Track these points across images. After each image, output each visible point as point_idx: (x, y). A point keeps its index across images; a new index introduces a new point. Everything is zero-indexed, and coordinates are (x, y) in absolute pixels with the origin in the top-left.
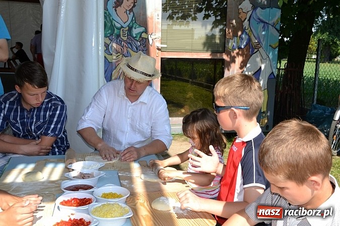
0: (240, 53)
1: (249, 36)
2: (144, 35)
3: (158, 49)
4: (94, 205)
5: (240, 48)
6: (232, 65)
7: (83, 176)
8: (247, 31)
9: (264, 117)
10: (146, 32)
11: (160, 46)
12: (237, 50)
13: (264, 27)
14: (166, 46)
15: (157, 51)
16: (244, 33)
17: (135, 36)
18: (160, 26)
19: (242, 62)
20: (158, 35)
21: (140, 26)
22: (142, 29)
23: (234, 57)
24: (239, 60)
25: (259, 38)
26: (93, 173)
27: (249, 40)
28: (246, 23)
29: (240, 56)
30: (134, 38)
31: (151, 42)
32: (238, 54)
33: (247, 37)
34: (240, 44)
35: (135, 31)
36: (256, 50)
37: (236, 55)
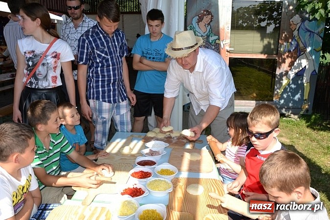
0: (290, 55)
1: (298, 42)
2: (217, 42)
3: (228, 51)
4: (151, 179)
5: (289, 51)
6: (283, 65)
7: (152, 153)
8: (296, 38)
9: (305, 103)
10: (219, 39)
11: (229, 49)
12: (287, 54)
13: (310, 35)
14: (233, 49)
15: (227, 53)
16: (294, 40)
17: (211, 42)
18: (229, 35)
19: (291, 62)
20: (228, 41)
21: (215, 35)
22: (216, 37)
23: (285, 59)
24: (288, 61)
25: (306, 44)
26: (159, 151)
27: (298, 45)
28: (295, 33)
29: (289, 58)
30: (210, 43)
31: (222, 46)
32: (288, 56)
33: (296, 43)
34: (290, 48)
35: (211, 39)
36: (302, 53)
37: (286, 57)
